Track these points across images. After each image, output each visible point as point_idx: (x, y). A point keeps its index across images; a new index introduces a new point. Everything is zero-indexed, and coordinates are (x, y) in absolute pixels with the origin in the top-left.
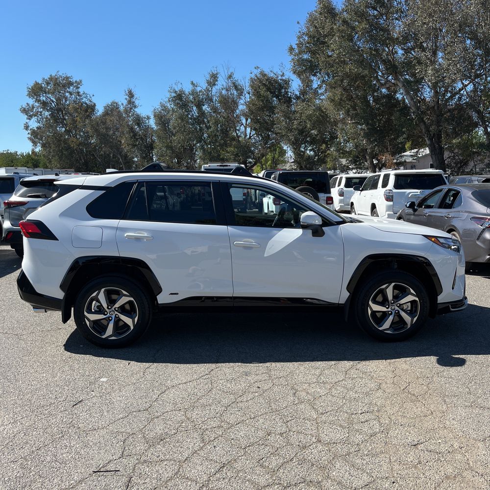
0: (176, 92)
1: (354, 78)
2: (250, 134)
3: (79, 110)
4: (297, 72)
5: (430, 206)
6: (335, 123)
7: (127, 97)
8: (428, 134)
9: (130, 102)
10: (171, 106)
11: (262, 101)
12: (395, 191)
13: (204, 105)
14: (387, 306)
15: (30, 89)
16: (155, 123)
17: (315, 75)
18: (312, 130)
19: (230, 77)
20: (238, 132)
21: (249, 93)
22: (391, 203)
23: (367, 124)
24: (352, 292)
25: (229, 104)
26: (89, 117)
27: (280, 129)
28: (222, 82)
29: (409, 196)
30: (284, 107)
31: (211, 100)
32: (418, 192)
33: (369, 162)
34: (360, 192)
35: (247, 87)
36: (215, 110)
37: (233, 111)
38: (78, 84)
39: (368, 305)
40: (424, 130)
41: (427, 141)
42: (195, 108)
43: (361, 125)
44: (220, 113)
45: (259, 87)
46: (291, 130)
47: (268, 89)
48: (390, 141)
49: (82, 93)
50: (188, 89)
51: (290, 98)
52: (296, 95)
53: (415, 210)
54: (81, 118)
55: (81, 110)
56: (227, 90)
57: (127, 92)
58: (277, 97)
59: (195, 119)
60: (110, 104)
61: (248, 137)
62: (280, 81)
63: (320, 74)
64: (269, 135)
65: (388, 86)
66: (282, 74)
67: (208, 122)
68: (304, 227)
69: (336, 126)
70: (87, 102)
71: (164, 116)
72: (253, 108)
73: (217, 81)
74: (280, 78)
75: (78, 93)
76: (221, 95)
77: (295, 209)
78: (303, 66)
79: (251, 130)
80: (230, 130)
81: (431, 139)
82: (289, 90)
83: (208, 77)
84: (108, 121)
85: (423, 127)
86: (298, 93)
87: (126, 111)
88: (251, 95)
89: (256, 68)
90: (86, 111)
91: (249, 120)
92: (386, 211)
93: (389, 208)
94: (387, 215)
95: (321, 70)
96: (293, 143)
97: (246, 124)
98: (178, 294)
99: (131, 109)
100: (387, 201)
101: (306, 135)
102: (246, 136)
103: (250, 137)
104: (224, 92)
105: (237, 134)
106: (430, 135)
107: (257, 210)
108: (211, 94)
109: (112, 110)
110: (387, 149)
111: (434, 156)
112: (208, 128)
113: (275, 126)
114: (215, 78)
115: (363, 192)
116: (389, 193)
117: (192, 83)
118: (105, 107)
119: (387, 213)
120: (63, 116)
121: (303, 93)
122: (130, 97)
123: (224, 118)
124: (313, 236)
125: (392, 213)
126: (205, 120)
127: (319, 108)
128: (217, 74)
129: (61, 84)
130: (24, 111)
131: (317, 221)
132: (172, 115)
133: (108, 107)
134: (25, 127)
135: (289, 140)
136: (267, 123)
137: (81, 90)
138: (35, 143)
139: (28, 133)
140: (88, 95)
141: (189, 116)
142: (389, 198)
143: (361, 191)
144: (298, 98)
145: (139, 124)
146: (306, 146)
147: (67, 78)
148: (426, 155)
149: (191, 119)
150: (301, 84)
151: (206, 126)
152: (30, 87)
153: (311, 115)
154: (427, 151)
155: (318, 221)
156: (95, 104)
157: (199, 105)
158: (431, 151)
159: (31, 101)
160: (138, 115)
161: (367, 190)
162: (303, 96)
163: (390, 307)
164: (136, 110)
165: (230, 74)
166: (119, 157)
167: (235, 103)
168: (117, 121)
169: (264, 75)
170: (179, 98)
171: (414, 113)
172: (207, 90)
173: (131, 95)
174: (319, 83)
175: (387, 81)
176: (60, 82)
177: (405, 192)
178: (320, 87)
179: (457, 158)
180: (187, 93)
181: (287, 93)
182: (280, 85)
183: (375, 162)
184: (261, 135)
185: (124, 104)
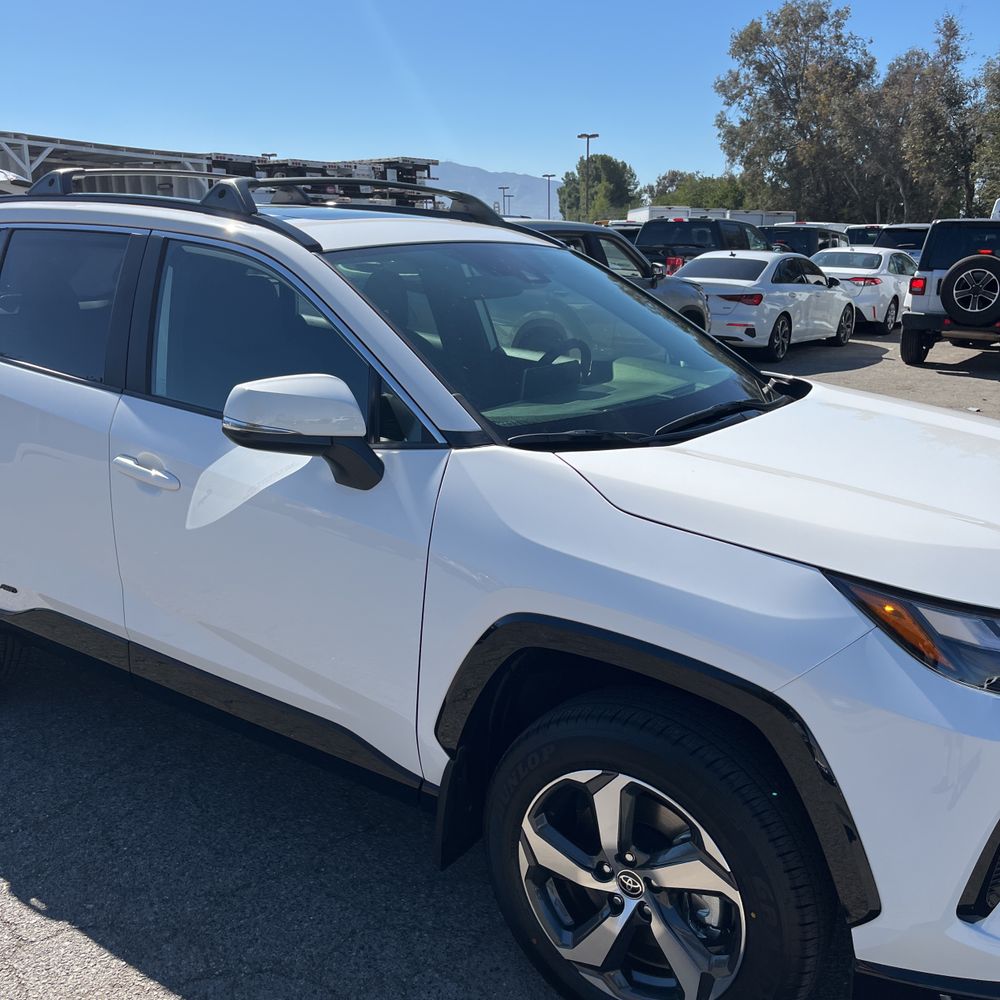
3: (827, 77)
7: (941, 37)
9: (947, 49)
15: (736, 38)
26: (847, 90)
38: (843, 15)
49: (846, 36)
55: (831, 76)
57: (942, 24)
60: (904, 56)
75: (838, 37)
87: (936, 71)
90: (843, 77)
99: (947, 64)
109: (906, 72)
118: (891, 67)
122: (947, 36)
129: (801, 20)
130: (722, 88)
133: (899, 65)
134: (717, 120)
137: (845, 32)
138: (732, 156)
139: (719, 135)
140: (860, 42)
147: (818, 6)
152: (737, 34)
156: (874, 60)
159: (735, 65)
164: (958, 66)
166: (899, 182)
173: (951, 30)
176: (799, 16)
185: (933, 55)
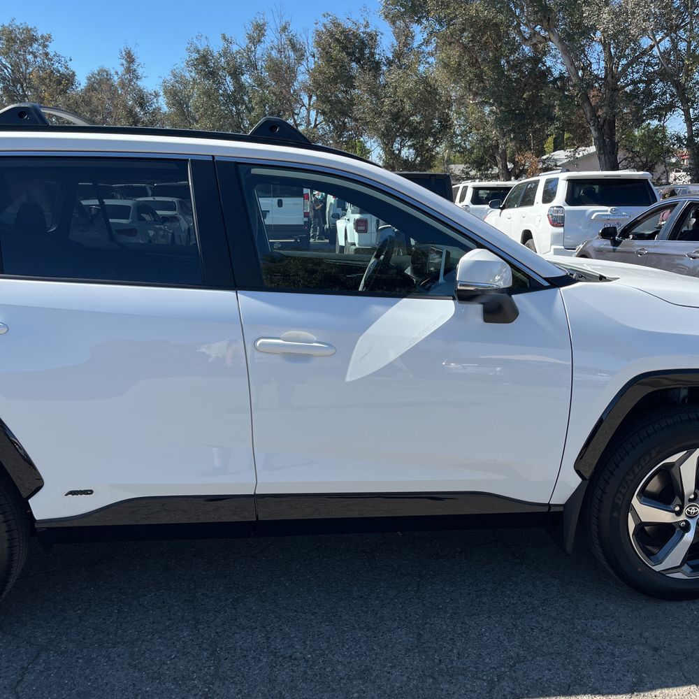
0: (198, 51)
1: (481, 27)
2: (316, 120)
3: (48, 81)
4: (391, 16)
5: (644, 234)
6: (449, 104)
7: (124, 62)
8: (595, 121)
9: (128, 70)
10: (190, 75)
11: (335, 67)
12: (568, 208)
13: (243, 75)
14: (677, 509)
16: (167, 103)
17: (419, 22)
18: (412, 115)
19: (284, 29)
20: (296, 117)
21: (314, 56)
22: (561, 230)
23: (501, 104)
24: (587, 476)
25: (282, 73)
26: (64, 92)
27: (364, 112)
28: (271, 38)
29: (593, 218)
30: (368, 77)
31: (255, 67)
32: (607, 211)
33: (500, 166)
34: (499, 210)
35: (311, 47)
36: (261, 82)
37: (289, 84)
38: (47, 39)
39: (629, 507)
40: (589, 115)
41: (593, 132)
42: (228, 78)
43: (492, 105)
44: (269, 86)
45: (330, 45)
46: (380, 114)
47: (344, 48)
48: (534, 133)
49: (52, 54)
50: (216, 47)
51: (378, 63)
52: (388, 58)
53: (616, 243)
54: (51, 95)
55: (51, 81)
56: (280, 51)
57: (124, 53)
58: (358, 61)
59: (229, 96)
60: (97, 72)
61: (312, 126)
62: (362, 34)
63: (427, 20)
64: (344, 123)
65: (534, 41)
66: (365, 23)
67: (250, 102)
68: (464, 297)
69: (449, 108)
70: (60, 69)
71: (181, 91)
72: (320, 78)
73: (263, 35)
74: (362, 29)
75: (47, 54)
76: (271, 59)
77: (413, 242)
78: (401, 5)
79: (317, 115)
80: (284, 114)
81: (599, 129)
82: (377, 51)
83: (250, 29)
84: (94, 100)
85: (588, 109)
86: (391, 56)
87: (123, 85)
88: (316, 59)
89: (324, 16)
90: (59, 83)
91: (314, 98)
92: (551, 245)
93: (556, 239)
94: (552, 251)
95: (428, 12)
96: (383, 135)
97: (309, 105)
98: (91, 492)
99: (131, 81)
100: (553, 225)
101: (403, 122)
102: (309, 123)
103: (316, 126)
104: (274, 53)
105: (295, 121)
106: (599, 122)
107: (327, 241)
108: (254, 56)
109: (100, 82)
110: (529, 145)
111: (602, 157)
112: (250, 110)
113: (355, 107)
114: (260, 31)
115: (504, 211)
116: (557, 212)
117: (224, 38)
118: (89, 79)
119: (553, 247)
120: (24, 91)
121: (399, 55)
122: (128, 62)
123: (274, 94)
124: (486, 320)
125: (563, 247)
126: (246, 98)
127: (424, 80)
128: (264, 25)
129: (18, 39)
131: (497, 278)
132: (193, 88)
133: (95, 78)
135: (377, 130)
136: (342, 103)
137: (50, 51)
140: (63, 59)
141: (221, 92)
142: (557, 221)
143: (502, 209)
144: (390, 63)
145: (142, 105)
146: (403, 140)
147: (28, 30)
148: (590, 155)
149: (222, 95)
150: (395, 41)
151: (247, 107)
153: (411, 90)
154: (593, 149)
155: (501, 279)
156: (74, 73)
157: (236, 73)
158: (599, 149)
160: (140, 91)
161: (514, 207)
162: (399, 60)
163: (685, 511)
164: (139, 83)
165: (284, 24)
167: (292, 72)
168: (108, 99)
169: (338, 25)
170: (203, 61)
171: (574, 86)
172: (249, 50)
173: (130, 58)
174: (425, 36)
175: (534, 34)
176: (16, 36)
177: (585, 211)
178: (427, 42)
179: (638, 159)
180: (216, 54)
181: (372, 54)
182: (362, 42)
183: (510, 166)
184: (333, 122)
185: (120, 73)
